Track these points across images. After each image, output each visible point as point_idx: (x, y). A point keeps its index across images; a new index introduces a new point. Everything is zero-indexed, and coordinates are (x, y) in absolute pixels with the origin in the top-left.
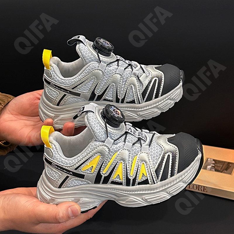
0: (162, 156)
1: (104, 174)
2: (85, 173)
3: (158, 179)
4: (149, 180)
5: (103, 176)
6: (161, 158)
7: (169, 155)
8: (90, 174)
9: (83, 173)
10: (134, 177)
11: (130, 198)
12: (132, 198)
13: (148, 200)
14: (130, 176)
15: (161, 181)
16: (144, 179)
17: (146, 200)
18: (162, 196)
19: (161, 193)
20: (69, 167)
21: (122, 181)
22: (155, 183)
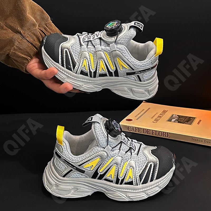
0: (146, 164)
1: (100, 173)
2: (86, 169)
3: (140, 182)
4: (134, 182)
5: (100, 174)
6: (145, 166)
7: (151, 165)
8: (89, 171)
9: (84, 170)
10: (123, 178)
11: (117, 194)
12: (119, 194)
13: (131, 197)
14: (120, 177)
15: (142, 184)
16: (130, 180)
17: (129, 197)
18: (141, 196)
19: (141, 193)
20: (74, 163)
21: (113, 180)
22: (137, 185)
